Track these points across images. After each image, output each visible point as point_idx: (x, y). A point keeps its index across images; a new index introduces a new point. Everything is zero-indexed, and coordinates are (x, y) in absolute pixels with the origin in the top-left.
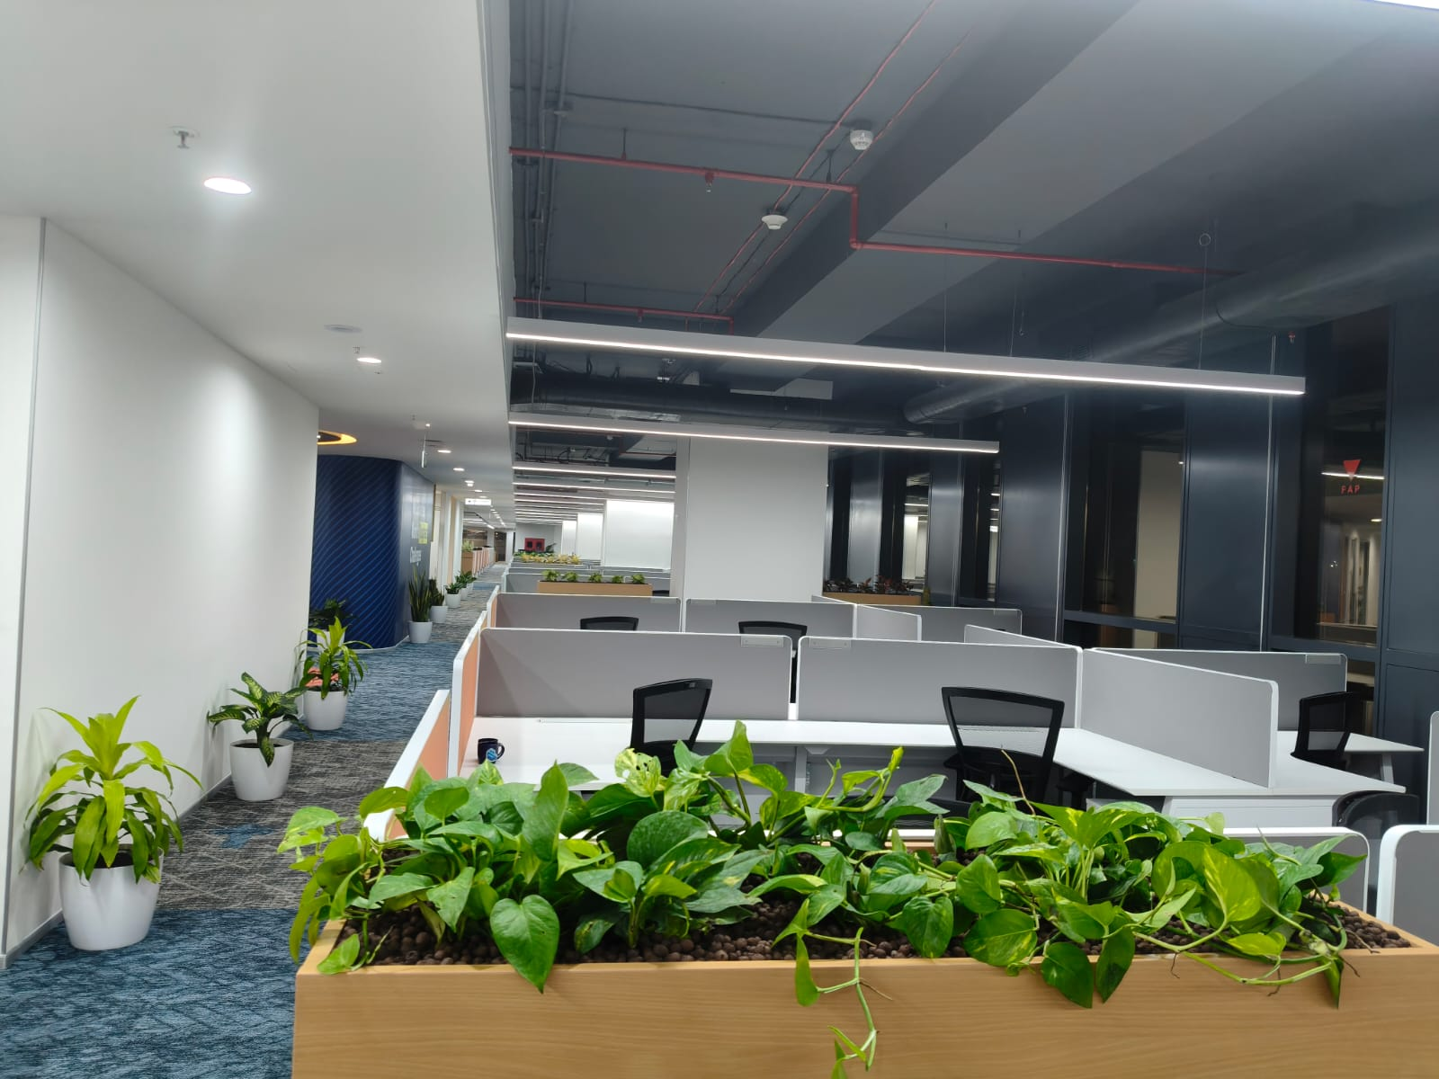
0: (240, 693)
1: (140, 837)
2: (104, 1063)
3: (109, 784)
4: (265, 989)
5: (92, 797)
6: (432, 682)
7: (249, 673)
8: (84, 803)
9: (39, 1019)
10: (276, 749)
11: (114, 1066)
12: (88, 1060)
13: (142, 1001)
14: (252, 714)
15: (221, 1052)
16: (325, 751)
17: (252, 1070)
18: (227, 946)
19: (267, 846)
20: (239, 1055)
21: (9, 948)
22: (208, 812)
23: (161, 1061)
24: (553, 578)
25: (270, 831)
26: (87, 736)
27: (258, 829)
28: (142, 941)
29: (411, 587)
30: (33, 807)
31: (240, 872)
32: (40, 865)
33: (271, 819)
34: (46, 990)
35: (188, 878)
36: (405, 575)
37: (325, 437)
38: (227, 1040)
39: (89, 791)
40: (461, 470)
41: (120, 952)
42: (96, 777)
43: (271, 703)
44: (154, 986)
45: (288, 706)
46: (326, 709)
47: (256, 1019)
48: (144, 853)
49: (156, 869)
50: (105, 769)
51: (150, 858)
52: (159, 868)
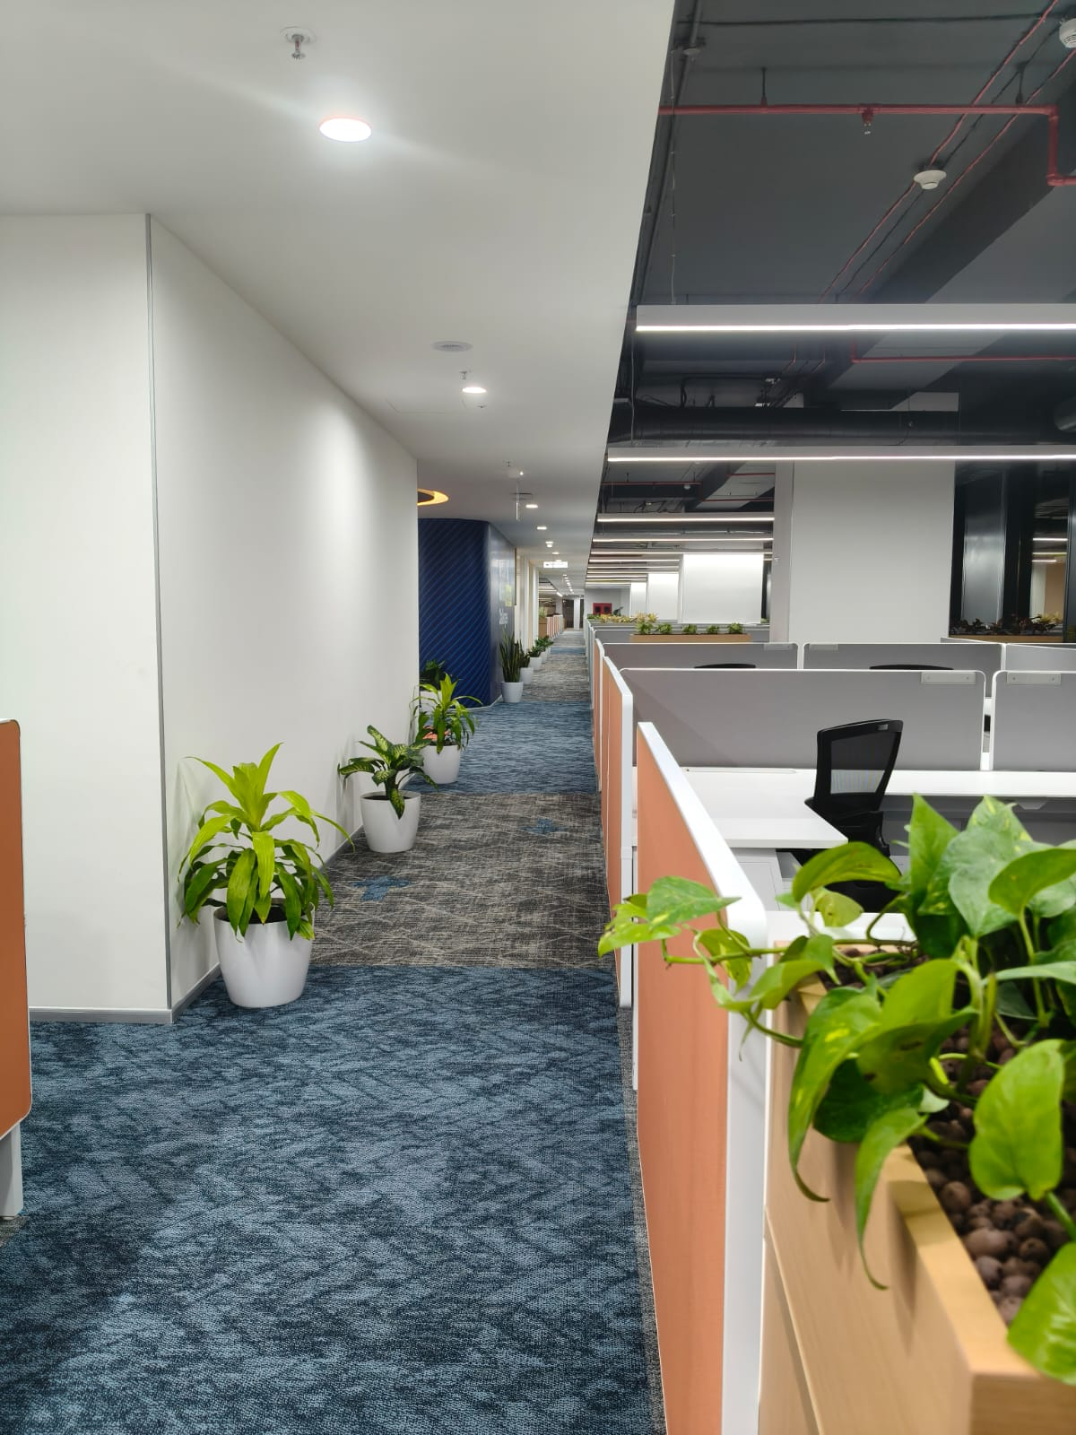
0: (368, 745)
1: (292, 892)
2: (277, 1137)
3: (258, 836)
4: (431, 1059)
5: (241, 850)
6: (532, 738)
7: (374, 727)
8: (234, 856)
9: (208, 1081)
10: (406, 801)
11: (288, 1141)
12: (259, 1131)
13: (306, 1066)
14: (379, 767)
15: (395, 1132)
16: (445, 804)
17: (432, 1156)
18: (383, 1006)
19: (407, 899)
20: (415, 1137)
21: (175, 1002)
22: (345, 863)
23: (334, 1138)
24: (646, 631)
25: (407, 884)
26: (232, 786)
27: (395, 882)
28: (299, 999)
29: (502, 647)
30: (186, 859)
31: (385, 927)
32: (196, 920)
33: (405, 872)
34: (211, 1049)
35: (336, 932)
36: (497, 637)
37: (423, 497)
38: (399, 1116)
39: (237, 843)
40: (544, 528)
41: (279, 1010)
42: (244, 828)
43: (397, 756)
44: (316, 1050)
45: (414, 758)
46: (442, 762)
47: (427, 1093)
48: (296, 908)
49: (309, 925)
50: (253, 820)
51: (303, 914)
52: (311, 924)
